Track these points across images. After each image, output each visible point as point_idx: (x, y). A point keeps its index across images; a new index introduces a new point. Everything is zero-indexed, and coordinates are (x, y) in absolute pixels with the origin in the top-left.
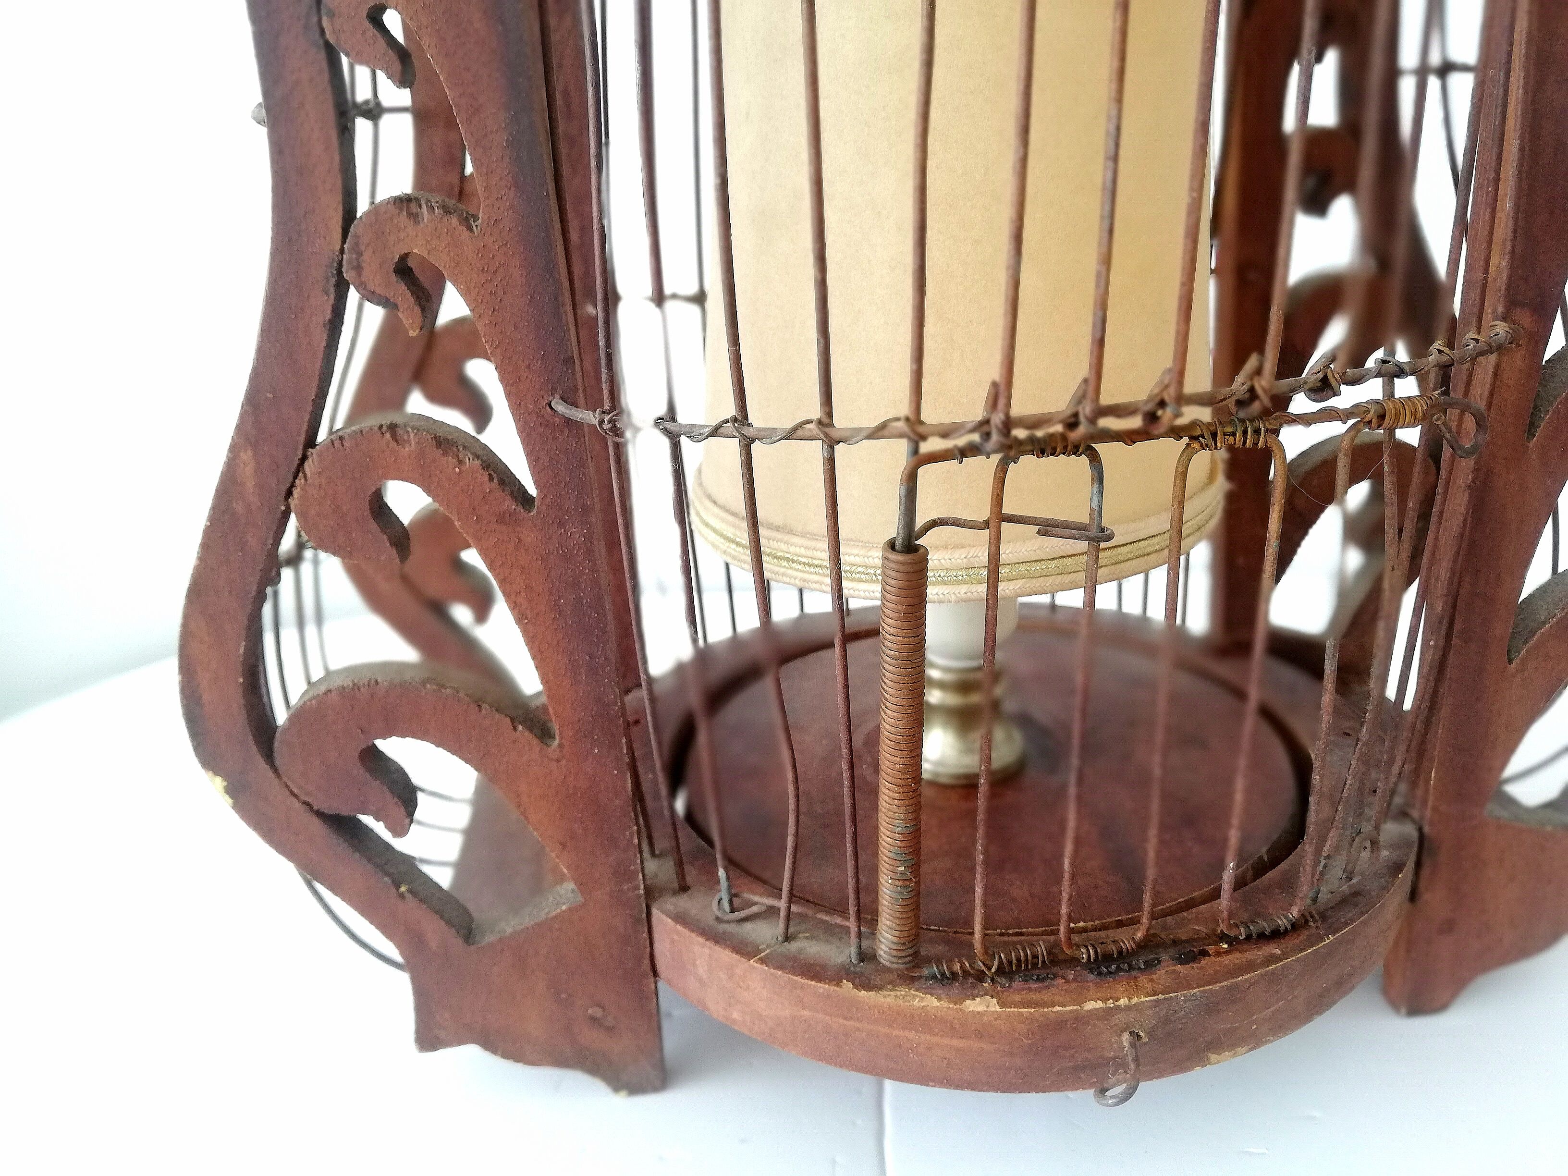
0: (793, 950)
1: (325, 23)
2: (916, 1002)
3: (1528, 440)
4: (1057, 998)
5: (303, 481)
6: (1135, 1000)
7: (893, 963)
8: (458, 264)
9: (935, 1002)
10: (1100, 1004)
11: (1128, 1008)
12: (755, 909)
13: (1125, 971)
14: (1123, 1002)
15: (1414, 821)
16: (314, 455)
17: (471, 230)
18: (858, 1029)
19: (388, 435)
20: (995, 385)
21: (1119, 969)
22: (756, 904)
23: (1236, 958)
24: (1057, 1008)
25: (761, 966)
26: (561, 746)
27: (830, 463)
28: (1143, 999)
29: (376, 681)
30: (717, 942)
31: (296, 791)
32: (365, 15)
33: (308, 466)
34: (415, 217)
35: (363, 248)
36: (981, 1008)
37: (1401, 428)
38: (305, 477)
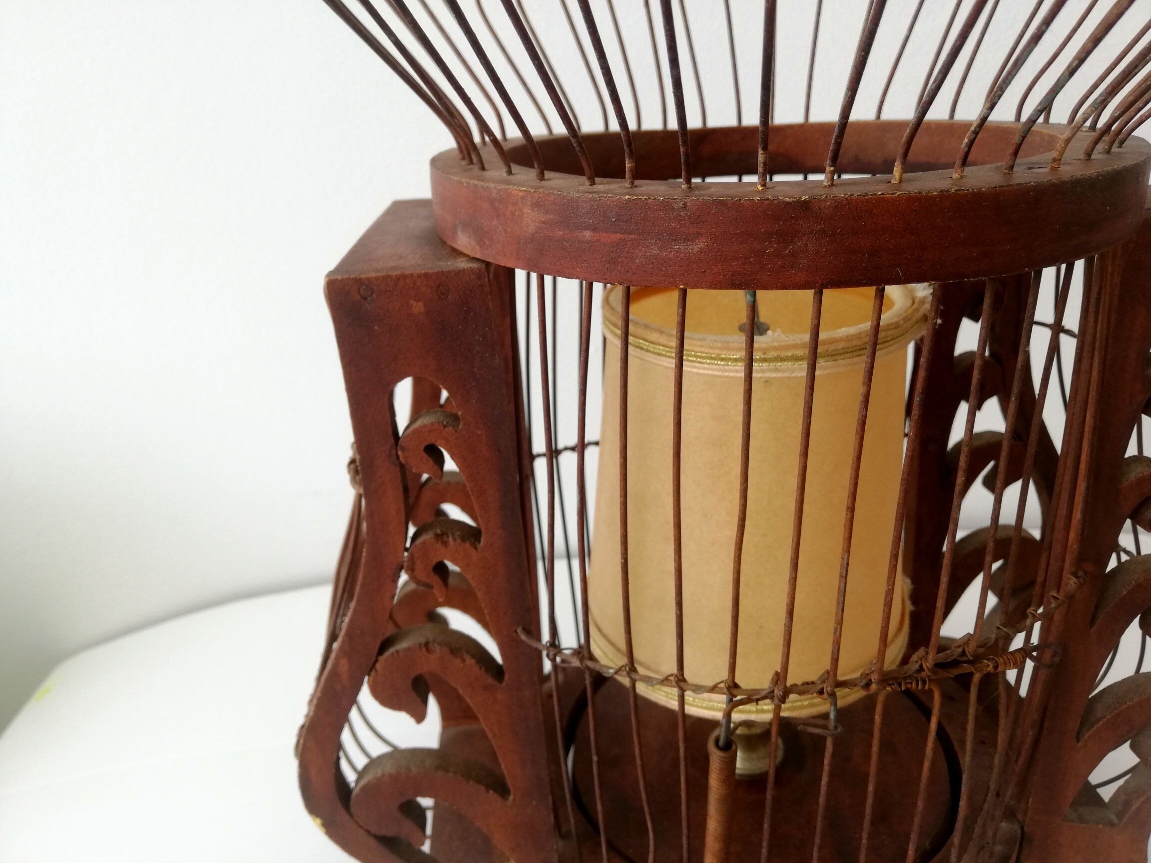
1: (400, 453)
3: (1091, 628)
8: (468, 565)
15: (1019, 822)
16: (382, 660)
17: (476, 548)
19: (424, 650)
20: (777, 673)
26: (514, 800)
31: (362, 825)
32: (423, 448)
33: (378, 666)
34: (445, 544)
35: (416, 560)
37: (1009, 669)
38: (376, 671)
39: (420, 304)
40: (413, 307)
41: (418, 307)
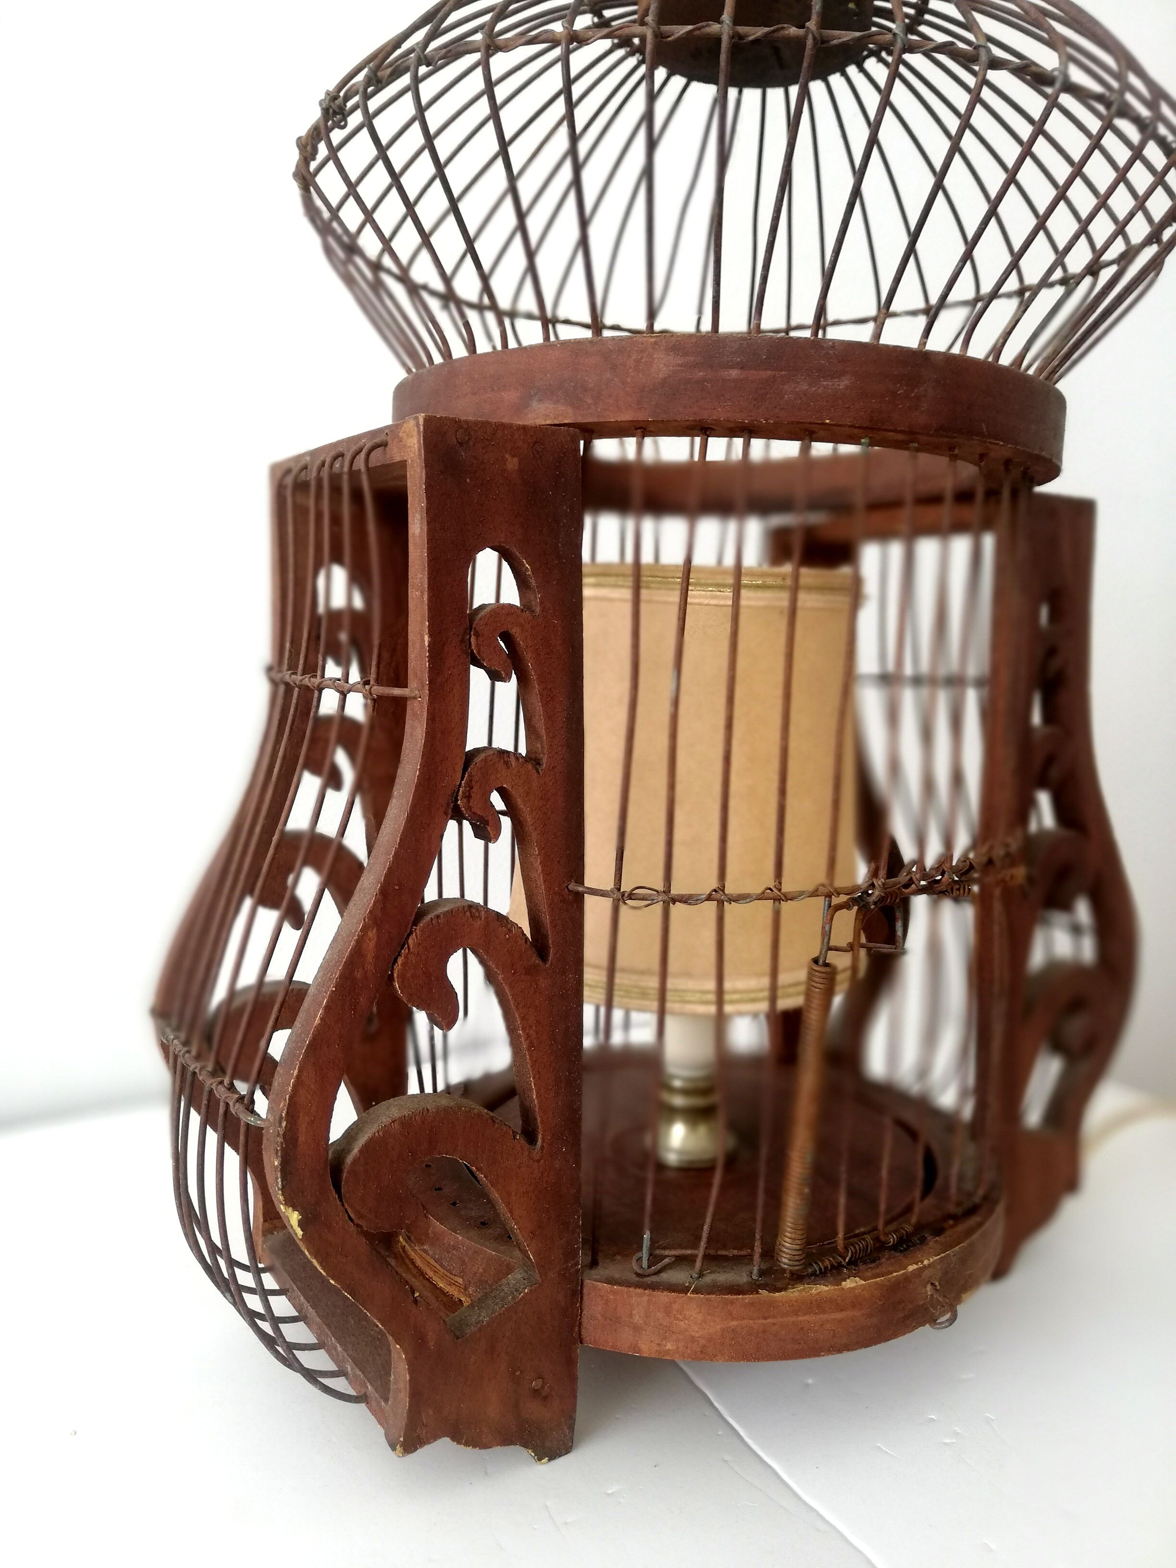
0: (708, 1282)
1: (473, 640)
2: (813, 1291)
4: (890, 1269)
5: (407, 951)
6: (931, 1260)
7: (795, 1266)
8: (528, 794)
9: (826, 1288)
10: (915, 1267)
11: (930, 1265)
12: (667, 1261)
13: (912, 1246)
14: (926, 1262)
16: (418, 931)
17: (538, 773)
18: (774, 1324)
19: (468, 914)
21: (908, 1247)
22: (667, 1256)
23: (961, 1228)
24: (895, 1274)
25: (697, 1295)
26: (542, 1147)
27: (777, 915)
28: (935, 1258)
29: (427, 1109)
30: (654, 1289)
31: (352, 1216)
32: (497, 635)
33: (412, 939)
35: (473, 783)
36: (853, 1285)
39: (516, 460)
40: (507, 463)
41: (512, 464)
